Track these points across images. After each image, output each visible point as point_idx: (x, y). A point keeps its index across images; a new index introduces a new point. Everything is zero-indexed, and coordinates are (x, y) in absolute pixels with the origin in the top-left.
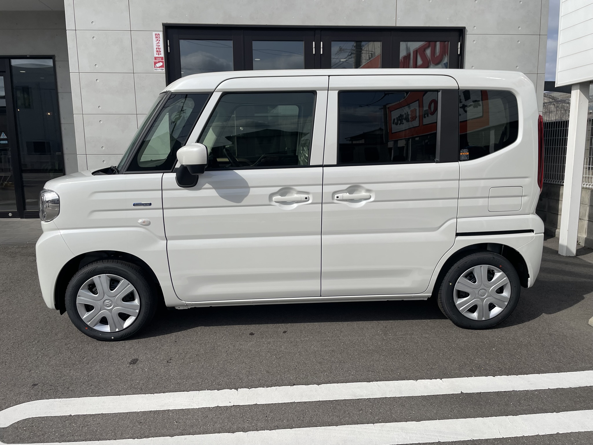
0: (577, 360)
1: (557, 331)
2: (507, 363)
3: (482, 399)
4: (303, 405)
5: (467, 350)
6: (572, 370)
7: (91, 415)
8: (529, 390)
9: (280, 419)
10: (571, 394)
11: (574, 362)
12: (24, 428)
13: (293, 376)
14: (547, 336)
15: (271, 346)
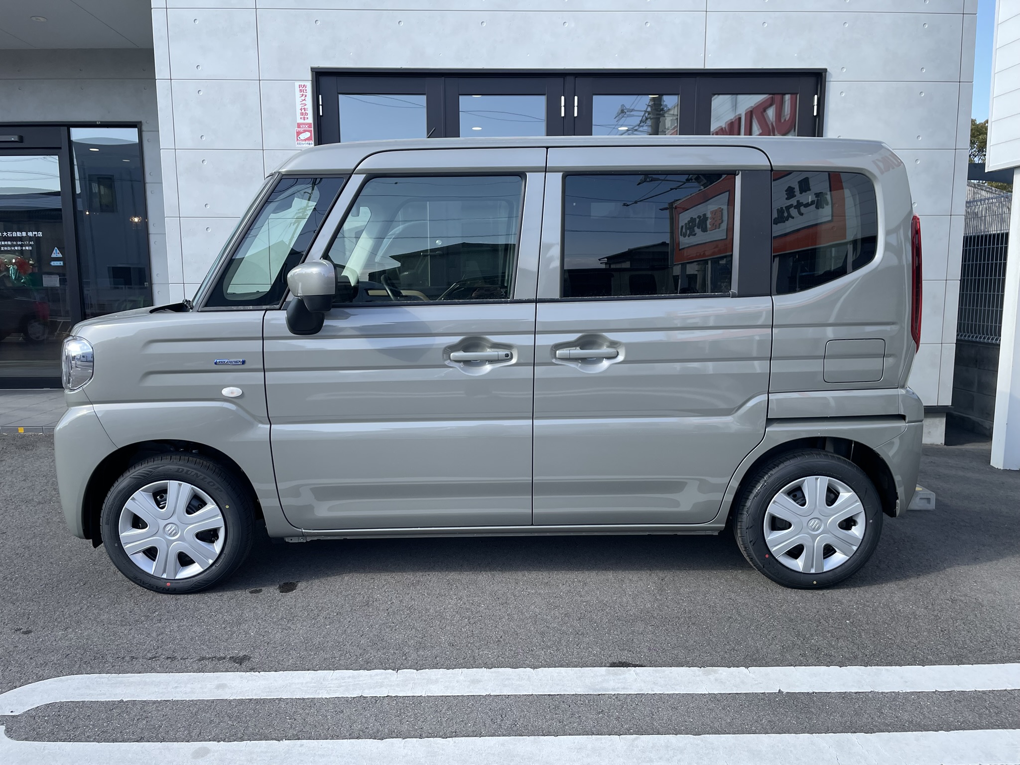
0: (995, 646)
1: (966, 595)
2: (869, 645)
3: (814, 704)
4: (503, 700)
5: (799, 622)
6: (982, 661)
7: (154, 702)
8: (901, 692)
9: (462, 721)
10: (976, 702)
11: (989, 647)
12: (46, 718)
13: (493, 653)
14: (947, 604)
15: (462, 603)
